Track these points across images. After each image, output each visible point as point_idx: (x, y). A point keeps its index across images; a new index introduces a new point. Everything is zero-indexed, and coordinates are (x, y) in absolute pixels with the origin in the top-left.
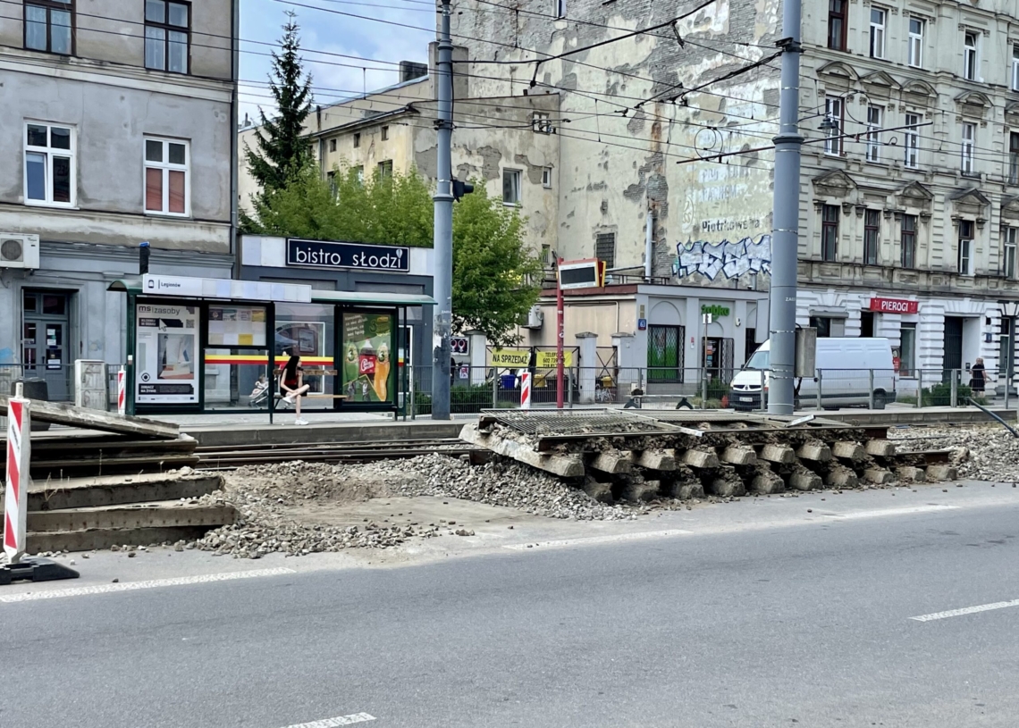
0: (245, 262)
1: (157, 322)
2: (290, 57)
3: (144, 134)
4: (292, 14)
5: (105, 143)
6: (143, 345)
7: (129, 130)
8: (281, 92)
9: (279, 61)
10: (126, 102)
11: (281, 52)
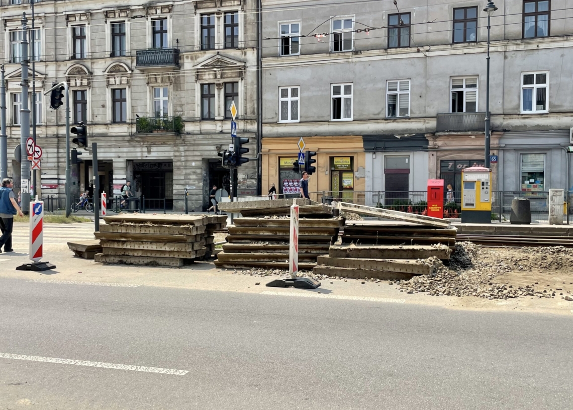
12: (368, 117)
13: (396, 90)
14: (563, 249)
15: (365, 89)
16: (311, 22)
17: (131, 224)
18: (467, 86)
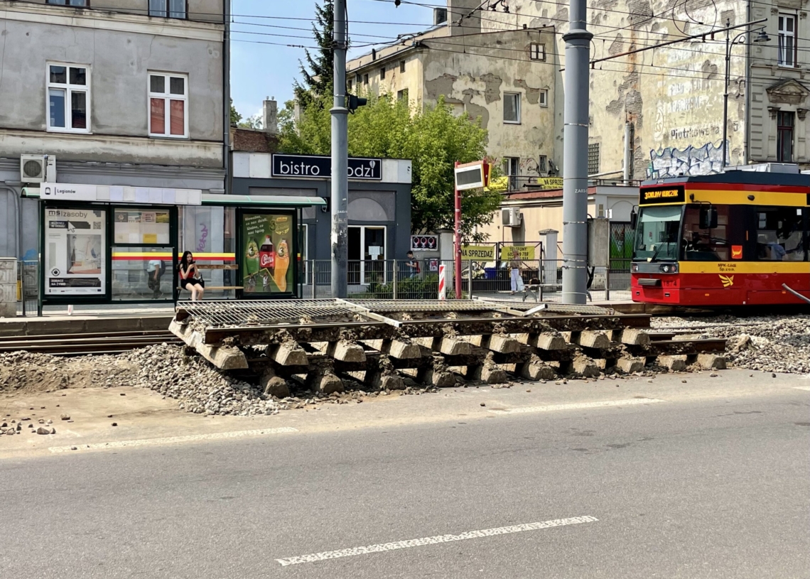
0: (236, 174)
1: (66, 224)
2: (330, 8)
3: (148, 70)
5: (115, 79)
6: (53, 245)
7: (135, 67)
8: (323, 36)
9: (322, 12)
10: (132, 45)
14: (26, 356)
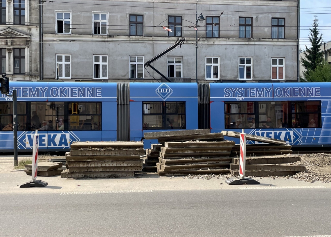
2: (315, 29)
3: (271, 57)
4: (316, 16)
5: (260, 61)
7: (267, 57)
8: (312, 40)
9: (312, 31)
10: (266, 50)
11: (312, 28)
12: (118, 78)
13: (135, 61)
14: (326, 155)
15: (116, 59)
16: (79, 13)
17: (96, 149)
18: (176, 62)
